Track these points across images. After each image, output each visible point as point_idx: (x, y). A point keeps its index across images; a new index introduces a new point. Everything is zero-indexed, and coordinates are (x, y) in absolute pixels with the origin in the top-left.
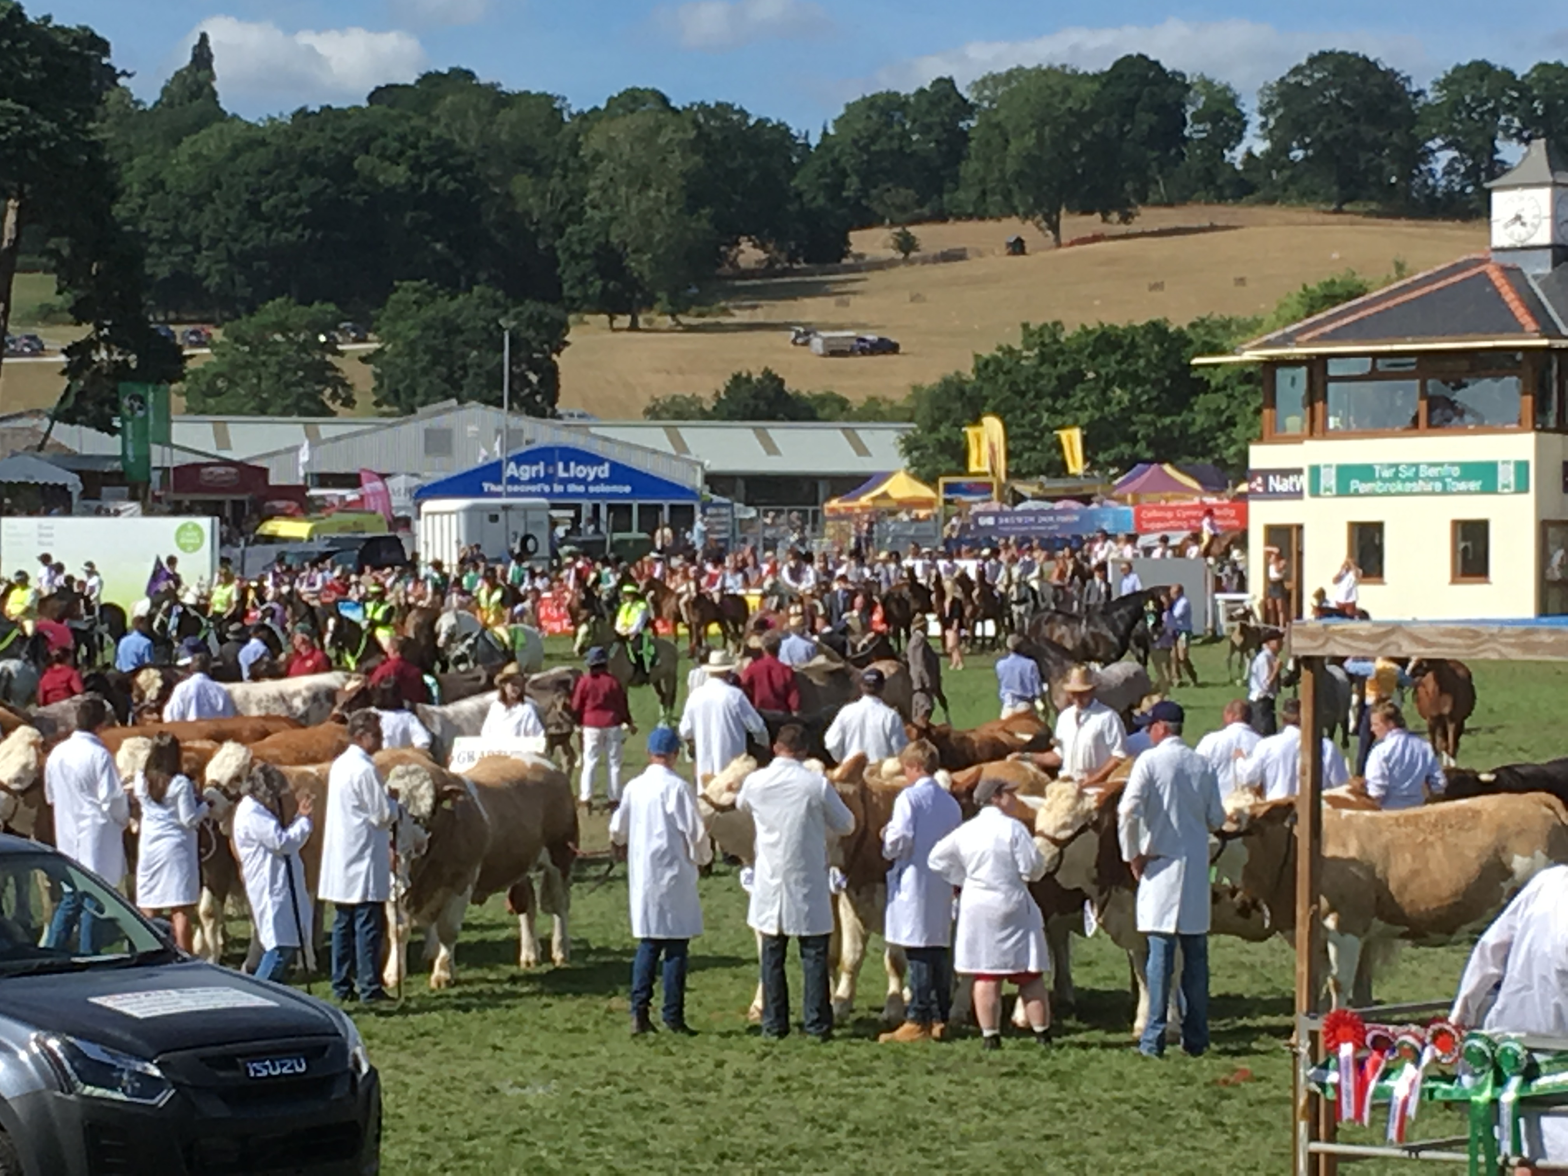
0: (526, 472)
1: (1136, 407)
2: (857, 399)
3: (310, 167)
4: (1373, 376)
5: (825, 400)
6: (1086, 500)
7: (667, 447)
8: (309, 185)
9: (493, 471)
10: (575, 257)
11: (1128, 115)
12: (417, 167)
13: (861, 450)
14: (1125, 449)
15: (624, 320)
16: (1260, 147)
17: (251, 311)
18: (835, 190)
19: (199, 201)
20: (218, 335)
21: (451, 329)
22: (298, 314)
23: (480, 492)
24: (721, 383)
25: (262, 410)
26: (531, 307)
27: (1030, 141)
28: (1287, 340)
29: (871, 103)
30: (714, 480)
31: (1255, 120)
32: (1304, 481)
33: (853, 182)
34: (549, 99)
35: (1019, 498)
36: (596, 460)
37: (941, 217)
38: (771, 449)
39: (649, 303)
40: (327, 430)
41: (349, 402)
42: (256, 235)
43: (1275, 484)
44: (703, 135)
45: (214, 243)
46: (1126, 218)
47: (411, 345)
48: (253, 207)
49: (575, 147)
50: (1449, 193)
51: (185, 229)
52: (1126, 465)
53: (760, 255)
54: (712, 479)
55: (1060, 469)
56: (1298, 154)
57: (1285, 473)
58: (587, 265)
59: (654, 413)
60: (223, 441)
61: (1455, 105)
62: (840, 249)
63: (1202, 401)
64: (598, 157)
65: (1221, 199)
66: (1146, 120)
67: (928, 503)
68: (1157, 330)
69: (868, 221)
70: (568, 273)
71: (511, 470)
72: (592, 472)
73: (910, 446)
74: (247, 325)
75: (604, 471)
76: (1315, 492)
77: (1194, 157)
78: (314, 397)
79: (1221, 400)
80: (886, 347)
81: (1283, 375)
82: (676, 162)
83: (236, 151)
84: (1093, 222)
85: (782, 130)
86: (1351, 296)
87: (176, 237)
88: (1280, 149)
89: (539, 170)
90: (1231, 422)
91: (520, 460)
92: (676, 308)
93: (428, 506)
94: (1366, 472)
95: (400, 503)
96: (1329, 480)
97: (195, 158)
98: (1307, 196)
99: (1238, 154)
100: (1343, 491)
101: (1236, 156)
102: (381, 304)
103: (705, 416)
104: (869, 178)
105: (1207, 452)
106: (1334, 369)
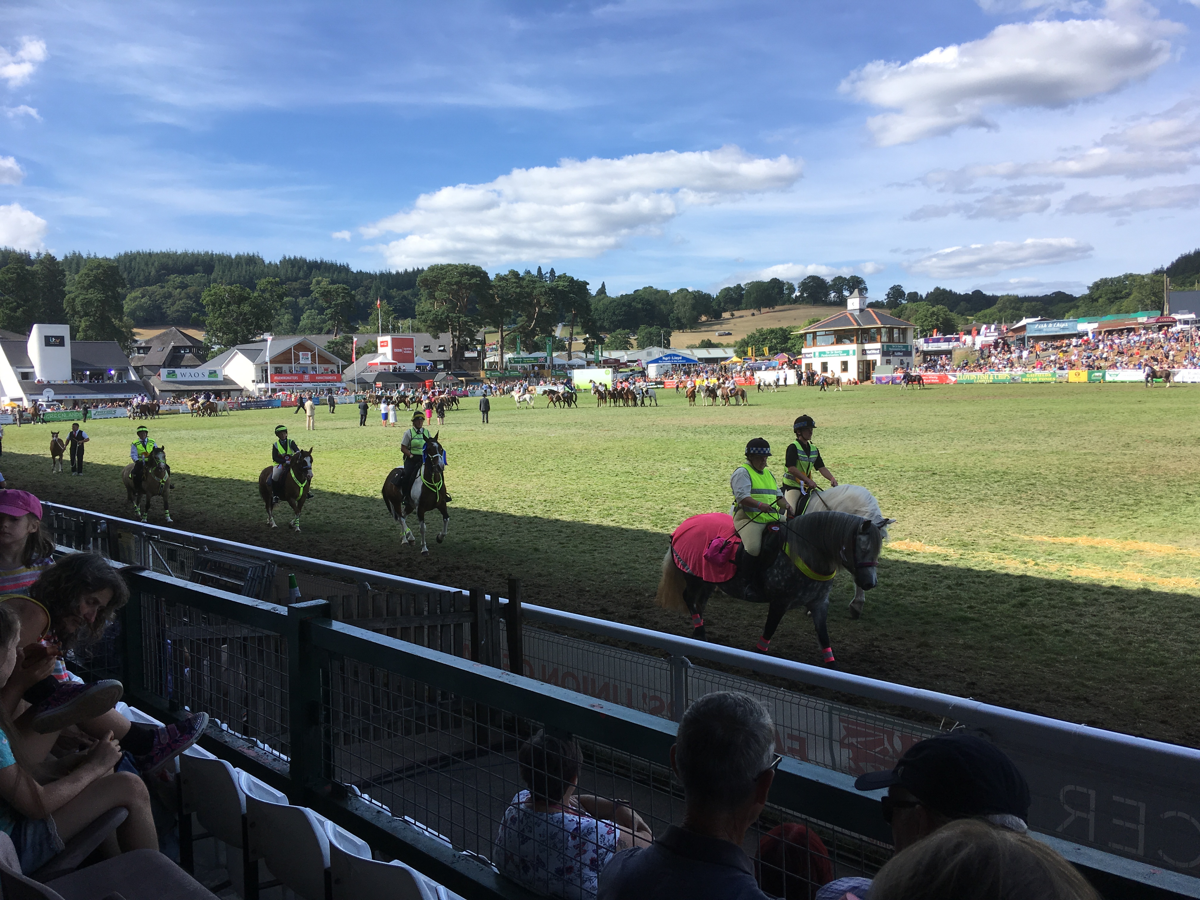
0: (666, 359)
1: (778, 343)
2: (725, 344)
3: (624, 305)
4: (826, 335)
5: (718, 344)
6: (770, 360)
7: (690, 353)
8: (624, 309)
9: (661, 359)
10: (672, 320)
11: (773, 289)
12: (643, 304)
13: (726, 353)
14: (776, 351)
15: (681, 331)
16: (798, 294)
17: (614, 331)
18: (719, 305)
19: (604, 312)
20: (608, 336)
21: (651, 333)
22: (623, 332)
23: (658, 362)
24: (699, 342)
25: (617, 349)
26: (665, 329)
27: (755, 295)
28: (808, 329)
29: (725, 289)
30: (700, 359)
31: (797, 289)
32: (812, 355)
33: (722, 304)
34: (666, 291)
35: (757, 360)
36: (679, 356)
37: (739, 310)
38: (709, 353)
39: (686, 328)
40: (629, 352)
41: (632, 347)
42: (614, 318)
43: (807, 356)
44: (695, 296)
45: (607, 319)
46: (773, 309)
47: (643, 337)
48: (614, 313)
49: (672, 299)
50: (834, 301)
51: (602, 317)
52: (777, 353)
53: (706, 318)
54: (699, 359)
55: (764, 355)
56: (805, 295)
57: (809, 354)
58: (674, 321)
59: (688, 347)
60: (610, 355)
61: (835, 284)
62: (721, 316)
63: (789, 341)
64: (676, 301)
65: (791, 304)
66: (776, 290)
67: (740, 362)
68: (781, 329)
69: (725, 311)
70: (671, 324)
71: (664, 358)
72: (678, 358)
73: (736, 352)
74: (613, 334)
75: (681, 358)
76: (815, 357)
77: (786, 297)
78: (626, 347)
79: (793, 341)
80: (730, 334)
81: (808, 335)
82: (690, 301)
83: (611, 303)
84: (767, 310)
85: (709, 295)
86: (818, 321)
87: (600, 319)
88: (802, 294)
89: (665, 304)
90: (795, 345)
91: (665, 356)
92: (691, 328)
93: (649, 365)
94: (824, 353)
95: (644, 366)
96: (817, 354)
97: (603, 304)
98: (807, 303)
99: (794, 295)
100: (820, 356)
101: (794, 296)
102: (638, 329)
103: (697, 348)
104: (726, 303)
105: (791, 351)
106: (818, 334)
